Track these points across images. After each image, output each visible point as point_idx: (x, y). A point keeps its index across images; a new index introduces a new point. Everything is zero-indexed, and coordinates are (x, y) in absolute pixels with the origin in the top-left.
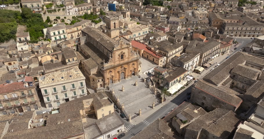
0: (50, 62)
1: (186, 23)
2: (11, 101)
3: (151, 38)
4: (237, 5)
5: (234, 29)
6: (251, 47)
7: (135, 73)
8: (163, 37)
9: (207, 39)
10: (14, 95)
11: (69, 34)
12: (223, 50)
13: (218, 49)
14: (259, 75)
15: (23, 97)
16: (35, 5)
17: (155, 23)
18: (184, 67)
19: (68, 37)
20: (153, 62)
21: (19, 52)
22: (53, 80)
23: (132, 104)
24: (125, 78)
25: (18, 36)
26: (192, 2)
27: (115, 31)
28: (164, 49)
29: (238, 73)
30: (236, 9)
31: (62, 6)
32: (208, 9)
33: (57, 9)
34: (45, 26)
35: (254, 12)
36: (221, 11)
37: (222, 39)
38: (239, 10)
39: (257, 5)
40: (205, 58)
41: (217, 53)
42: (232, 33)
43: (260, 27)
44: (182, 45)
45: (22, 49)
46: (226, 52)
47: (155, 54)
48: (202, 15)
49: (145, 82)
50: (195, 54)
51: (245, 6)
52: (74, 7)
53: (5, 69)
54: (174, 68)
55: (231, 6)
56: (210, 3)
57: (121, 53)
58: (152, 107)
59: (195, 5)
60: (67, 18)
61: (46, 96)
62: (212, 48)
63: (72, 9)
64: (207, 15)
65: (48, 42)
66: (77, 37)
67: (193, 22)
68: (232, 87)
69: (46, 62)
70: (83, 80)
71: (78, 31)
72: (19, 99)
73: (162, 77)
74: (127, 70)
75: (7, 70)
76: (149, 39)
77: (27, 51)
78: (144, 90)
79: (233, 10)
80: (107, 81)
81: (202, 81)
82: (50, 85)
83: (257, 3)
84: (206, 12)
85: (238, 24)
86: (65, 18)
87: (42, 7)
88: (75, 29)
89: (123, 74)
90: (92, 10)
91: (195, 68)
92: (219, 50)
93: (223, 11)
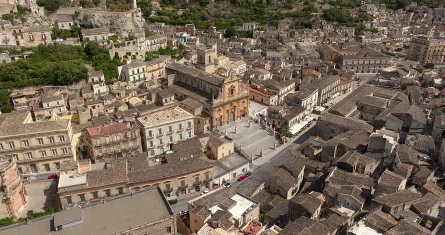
0: (141, 104)
1: (290, 58)
2: (112, 146)
3: (251, 77)
4: (354, 34)
5: (354, 63)
6: (377, 80)
7: (245, 113)
8: (267, 75)
9: (322, 76)
10: (116, 138)
11: (150, 73)
12: (344, 88)
13: (338, 86)
14: (388, 103)
15: (125, 141)
16: (99, 37)
17: (249, 59)
18: (302, 105)
19: (149, 76)
20: (262, 102)
21: (95, 96)
22: (158, 119)
23: (250, 146)
24: (234, 120)
25: (91, 76)
26: (294, 32)
27: (210, 66)
28: (273, 87)
29: (365, 103)
30: (353, 39)
31: (131, 38)
32: (317, 39)
33: (126, 42)
34: (117, 64)
35: (377, 41)
36: (334, 42)
37: (340, 75)
38: (357, 40)
39: (379, 33)
40: (324, 96)
41: (338, 91)
42: (352, 68)
43: (386, 59)
44: (293, 83)
45: (99, 91)
46: (348, 90)
47: (264, 92)
48: (309, 47)
49: (259, 123)
50: (312, 91)
51: (363, 34)
52: (146, 40)
53: (88, 114)
54: (291, 107)
55: (346, 35)
56: (317, 32)
57: (231, 86)
58: (274, 149)
59: (298, 36)
60: (140, 54)
61: (150, 139)
62: (332, 84)
63: (143, 42)
64: (316, 47)
65: (126, 83)
66: (158, 78)
67: (300, 57)
68: (361, 117)
69: (137, 104)
70: (191, 119)
71: (159, 69)
72: (121, 143)
73: (279, 117)
74: (236, 109)
75: (90, 115)
76: (249, 78)
77: (104, 93)
78: (261, 131)
79: (350, 41)
80: (215, 123)
81: (327, 113)
82: (156, 125)
83: (379, 30)
84: (314, 43)
85: (359, 56)
86: (137, 54)
87: (108, 39)
88: (156, 66)
89: (232, 114)
90: (166, 43)
91: (314, 108)
92: (339, 88)
93: (337, 41)
